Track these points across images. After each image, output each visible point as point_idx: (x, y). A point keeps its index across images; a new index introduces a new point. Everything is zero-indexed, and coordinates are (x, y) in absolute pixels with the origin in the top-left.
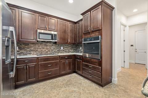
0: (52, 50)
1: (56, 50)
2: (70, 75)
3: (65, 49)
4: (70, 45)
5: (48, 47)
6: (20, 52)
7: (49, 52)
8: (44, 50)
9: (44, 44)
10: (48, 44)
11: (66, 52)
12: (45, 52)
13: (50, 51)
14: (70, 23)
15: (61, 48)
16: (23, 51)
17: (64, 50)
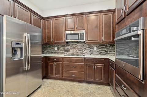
0: (83, 51)
1: (88, 51)
2: (99, 86)
3: (101, 49)
4: (107, 45)
5: (79, 48)
6: (58, 52)
7: (79, 53)
8: (75, 50)
9: (76, 45)
10: (79, 44)
11: (101, 54)
12: (76, 52)
13: (81, 51)
14: (105, 13)
15: (94, 49)
16: (60, 51)
17: (98, 51)
